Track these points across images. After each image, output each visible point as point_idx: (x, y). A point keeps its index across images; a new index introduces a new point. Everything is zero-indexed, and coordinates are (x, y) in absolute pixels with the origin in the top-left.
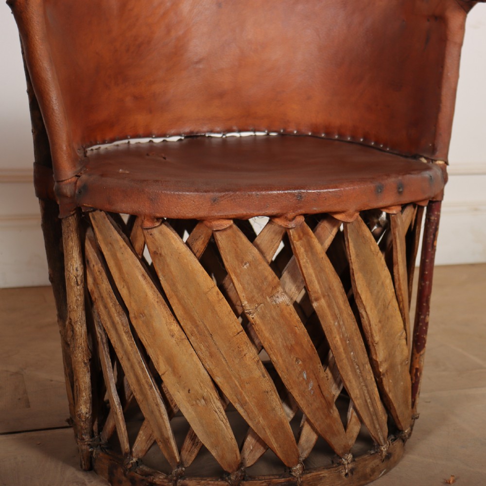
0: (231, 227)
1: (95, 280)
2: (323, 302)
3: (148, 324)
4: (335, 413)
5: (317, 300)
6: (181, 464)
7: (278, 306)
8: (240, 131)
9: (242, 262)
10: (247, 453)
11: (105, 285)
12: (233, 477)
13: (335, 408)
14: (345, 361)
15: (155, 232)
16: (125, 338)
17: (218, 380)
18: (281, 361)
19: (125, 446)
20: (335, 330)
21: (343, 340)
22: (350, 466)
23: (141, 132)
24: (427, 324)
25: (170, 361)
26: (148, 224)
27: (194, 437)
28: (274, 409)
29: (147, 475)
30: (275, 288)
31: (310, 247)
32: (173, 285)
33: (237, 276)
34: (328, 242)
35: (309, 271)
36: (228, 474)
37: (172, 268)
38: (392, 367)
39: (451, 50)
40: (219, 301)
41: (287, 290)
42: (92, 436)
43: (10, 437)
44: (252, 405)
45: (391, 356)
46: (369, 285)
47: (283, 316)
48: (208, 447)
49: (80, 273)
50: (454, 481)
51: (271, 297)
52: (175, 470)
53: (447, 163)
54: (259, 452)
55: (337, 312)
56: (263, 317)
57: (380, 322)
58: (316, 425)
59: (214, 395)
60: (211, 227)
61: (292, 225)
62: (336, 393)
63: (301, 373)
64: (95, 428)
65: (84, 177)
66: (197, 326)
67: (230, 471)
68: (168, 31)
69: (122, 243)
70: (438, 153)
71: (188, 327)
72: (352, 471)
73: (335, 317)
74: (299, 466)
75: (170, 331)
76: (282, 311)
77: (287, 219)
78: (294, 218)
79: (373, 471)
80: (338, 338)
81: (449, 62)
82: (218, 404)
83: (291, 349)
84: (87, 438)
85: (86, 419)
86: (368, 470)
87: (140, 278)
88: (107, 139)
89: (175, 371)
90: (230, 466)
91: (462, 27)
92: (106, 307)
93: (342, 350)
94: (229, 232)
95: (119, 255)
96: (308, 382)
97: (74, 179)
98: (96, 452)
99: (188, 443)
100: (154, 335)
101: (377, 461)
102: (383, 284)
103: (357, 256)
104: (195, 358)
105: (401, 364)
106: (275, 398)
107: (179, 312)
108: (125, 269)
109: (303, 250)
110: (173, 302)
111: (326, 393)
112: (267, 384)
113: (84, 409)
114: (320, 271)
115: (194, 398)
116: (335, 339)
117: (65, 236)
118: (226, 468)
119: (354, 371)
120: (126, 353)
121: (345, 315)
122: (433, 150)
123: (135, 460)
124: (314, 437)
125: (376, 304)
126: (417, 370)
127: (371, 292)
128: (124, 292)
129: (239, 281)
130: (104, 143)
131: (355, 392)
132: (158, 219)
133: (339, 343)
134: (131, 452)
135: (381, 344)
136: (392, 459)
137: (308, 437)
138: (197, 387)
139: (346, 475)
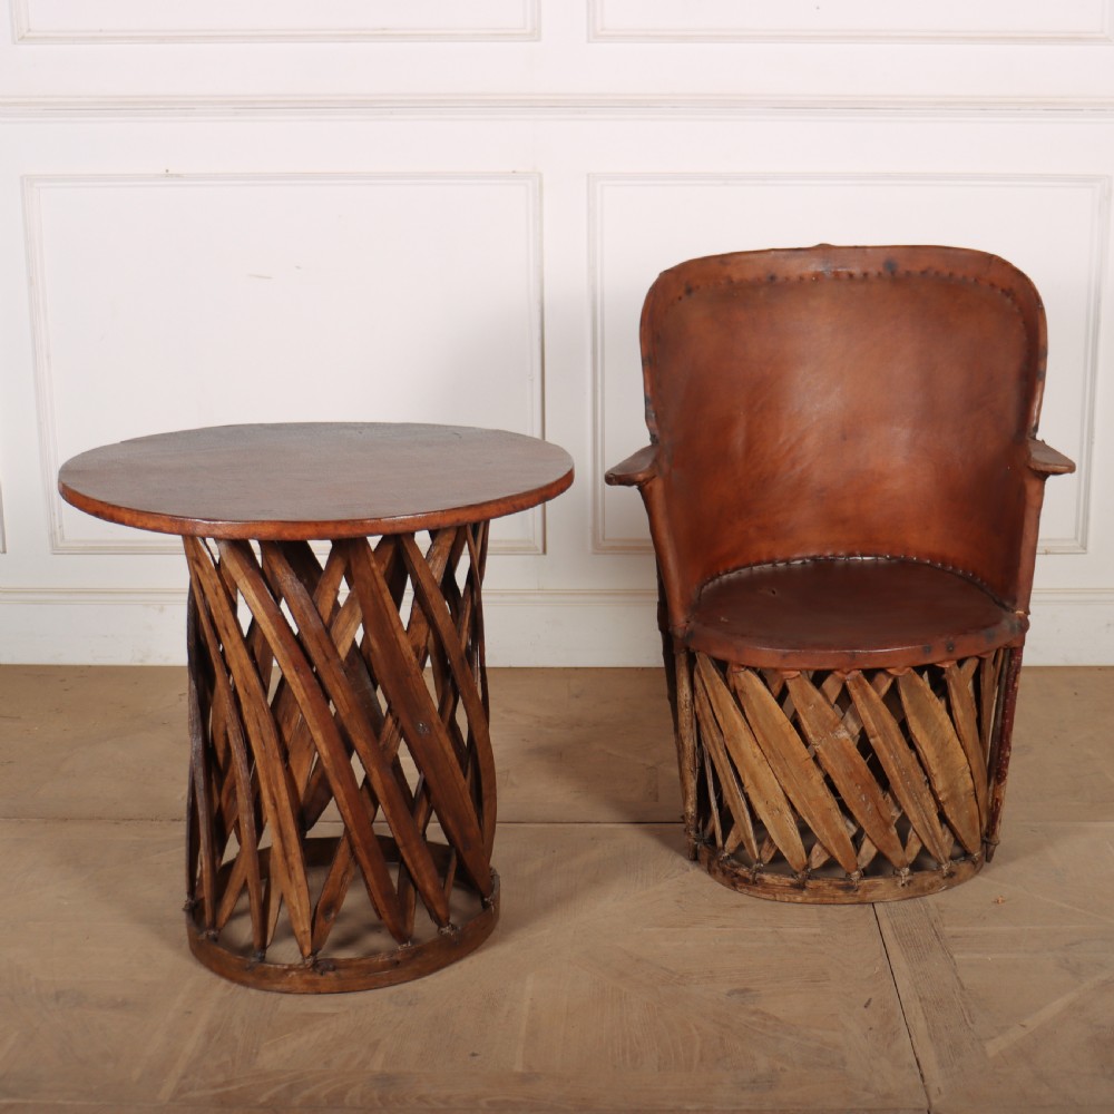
0: (798, 676)
1: (700, 704)
2: (879, 739)
3: (737, 746)
4: (894, 832)
5: (873, 737)
6: (760, 861)
7: (838, 740)
8: (862, 556)
9: (808, 704)
10: (813, 858)
11: (708, 710)
12: (800, 876)
13: (893, 827)
14: (902, 789)
15: (741, 675)
16: (721, 754)
17: (791, 796)
18: (842, 785)
19: (720, 842)
20: (891, 763)
21: (899, 770)
22: (908, 878)
23: (765, 558)
24: (1008, 759)
25: (753, 776)
26: (735, 669)
27: (771, 841)
28: (835, 824)
29: (734, 867)
30: (837, 725)
31: (865, 695)
32: (755, 718)
33: (804, 715)
34: (884, 690)
35: (865, 713)
36: (797, 873)
37: (754, 704)
38: (954, 797)
39: (1030, 512)
40: (791, 732)
41: (849, 726)
42: (697, 831)
43: (637, 826)
44: (818, 818)
45: (952, 787)
46: (925, 726)
47: (843, 749)
48: (781, 849)
49: (689, 698)
50: (1003, 901)
51: (833, 732)
52: (755, 866)
53: (1027, 612)
54: (825, 858)
55: (893, 747)
56: (826, 748)
57: (938, 757)
58: (875, 840)
59: (786, 808)
60: (782, 676)
61: (848, 677)
62: (897, 815)
63: (860, 796)
64: (700, 825)
65: (692, 623)
66: (773, 751)
67: (798, 870)
68: (793, 466)
69: (719, 680)
70: (1018, 604)
71: (767, 751)
72: (909, 882)
73: (891, 752)
74: (856, 873)
75: (754, 753)
76: (842, 744)
77: (843, 673)
78: (849, 673)
79: (932, 885)
80: (894, 769)
81: (1028, 524)
82: (788, 815)
83: (850, 776)
84: (693, 833)
85: (692, 817)
86: (926, 884)
87: (732, 709)
88: (731, 567)
89: (757, 786)
90: (797, 866)
91: (1041, 493)
92: (708, 727)
93: (898, 779)
94: (797, 680)
95: (716, 689)
96: (866, 804)
97: (684, 625)
98: (700, 846)
99: (766, 844)
100: (741, 755)
101: (937, 877)
102: (940, 725)
103: (910, 702)
104: (773, 776)
105: (965, 794)
106: (837, 814)
107: (760, 739)
108: (720, 700)
109: (858, 697)
110: (755, 730)
111: (884, 815)
112: (831, 802)
113: (691, 809)
114: (876, 714)
115: (772, 809)
116: (892, 771)
117: (677, 668)
118: (794, 868)
119: (911, 798)
120: (721, 766)
121: (901, 750)
122: (1014, 601)
123: (726, 854)
124: (874, 851)
125: (933, 743)
126: (997, 800)
127: (927, 732)
128: (720, 718)
129: (806, 719)
130: (726, 572)
131: (913, 815)
132: (743, 666)
133: (896, 773)
134: (724, 848)
135: (939, 776)
136: (955, 877)
137: (868, 850)
138: (773, 800)
139: (903, 885)
